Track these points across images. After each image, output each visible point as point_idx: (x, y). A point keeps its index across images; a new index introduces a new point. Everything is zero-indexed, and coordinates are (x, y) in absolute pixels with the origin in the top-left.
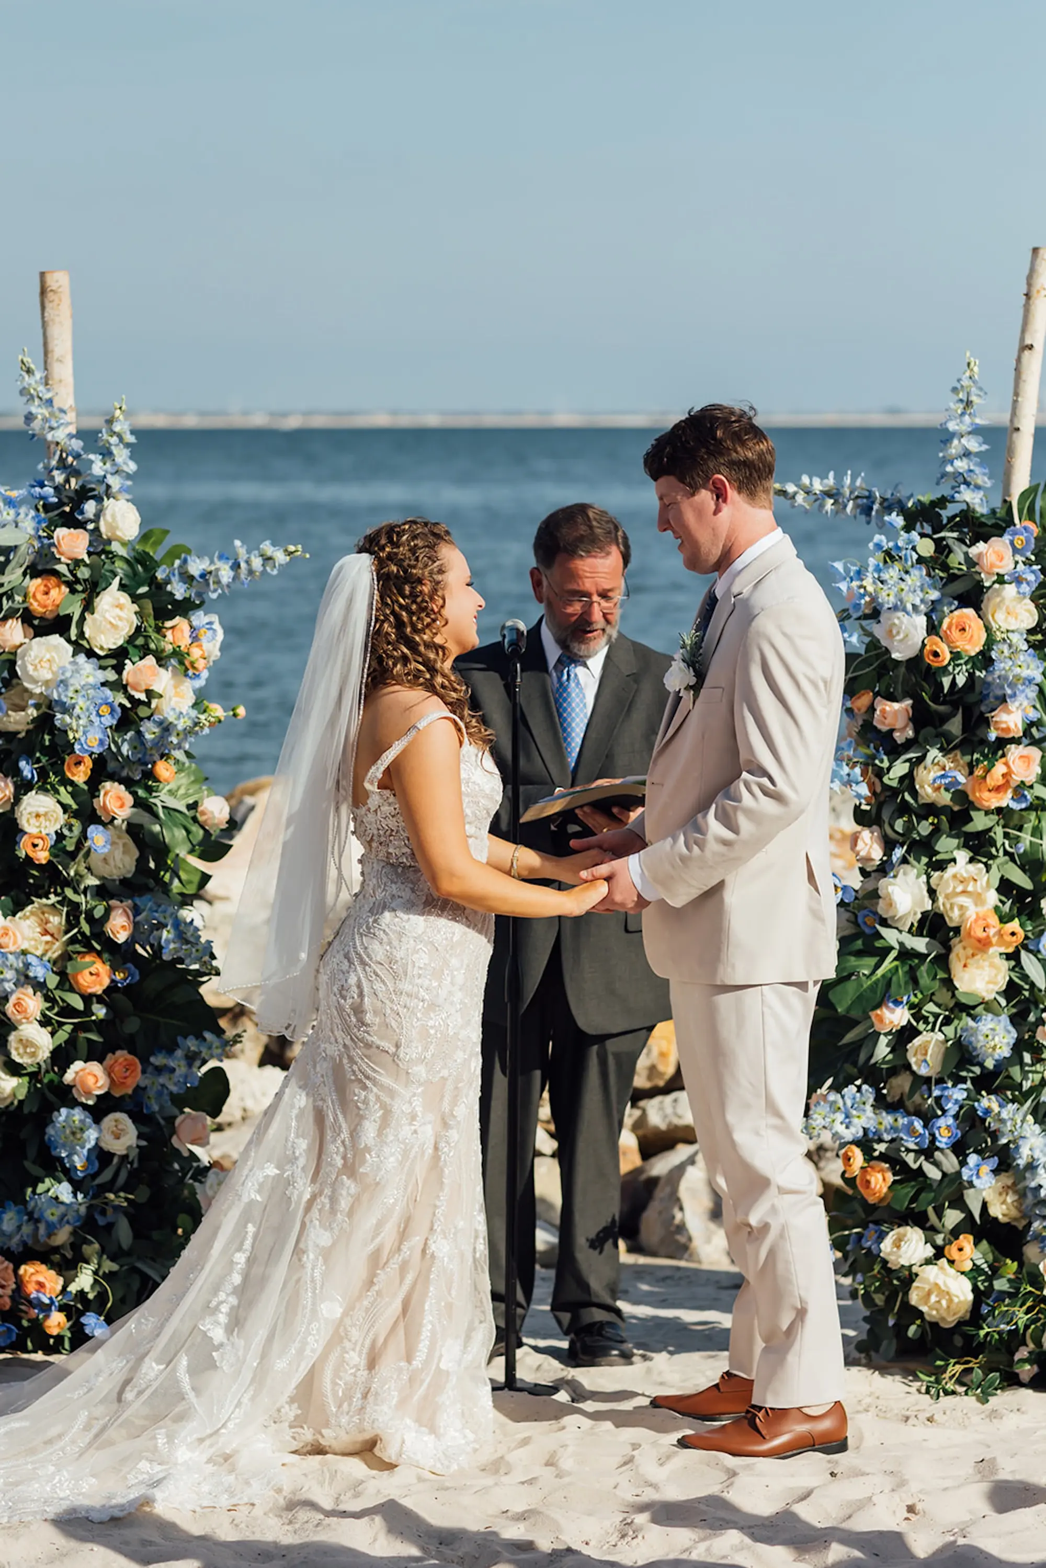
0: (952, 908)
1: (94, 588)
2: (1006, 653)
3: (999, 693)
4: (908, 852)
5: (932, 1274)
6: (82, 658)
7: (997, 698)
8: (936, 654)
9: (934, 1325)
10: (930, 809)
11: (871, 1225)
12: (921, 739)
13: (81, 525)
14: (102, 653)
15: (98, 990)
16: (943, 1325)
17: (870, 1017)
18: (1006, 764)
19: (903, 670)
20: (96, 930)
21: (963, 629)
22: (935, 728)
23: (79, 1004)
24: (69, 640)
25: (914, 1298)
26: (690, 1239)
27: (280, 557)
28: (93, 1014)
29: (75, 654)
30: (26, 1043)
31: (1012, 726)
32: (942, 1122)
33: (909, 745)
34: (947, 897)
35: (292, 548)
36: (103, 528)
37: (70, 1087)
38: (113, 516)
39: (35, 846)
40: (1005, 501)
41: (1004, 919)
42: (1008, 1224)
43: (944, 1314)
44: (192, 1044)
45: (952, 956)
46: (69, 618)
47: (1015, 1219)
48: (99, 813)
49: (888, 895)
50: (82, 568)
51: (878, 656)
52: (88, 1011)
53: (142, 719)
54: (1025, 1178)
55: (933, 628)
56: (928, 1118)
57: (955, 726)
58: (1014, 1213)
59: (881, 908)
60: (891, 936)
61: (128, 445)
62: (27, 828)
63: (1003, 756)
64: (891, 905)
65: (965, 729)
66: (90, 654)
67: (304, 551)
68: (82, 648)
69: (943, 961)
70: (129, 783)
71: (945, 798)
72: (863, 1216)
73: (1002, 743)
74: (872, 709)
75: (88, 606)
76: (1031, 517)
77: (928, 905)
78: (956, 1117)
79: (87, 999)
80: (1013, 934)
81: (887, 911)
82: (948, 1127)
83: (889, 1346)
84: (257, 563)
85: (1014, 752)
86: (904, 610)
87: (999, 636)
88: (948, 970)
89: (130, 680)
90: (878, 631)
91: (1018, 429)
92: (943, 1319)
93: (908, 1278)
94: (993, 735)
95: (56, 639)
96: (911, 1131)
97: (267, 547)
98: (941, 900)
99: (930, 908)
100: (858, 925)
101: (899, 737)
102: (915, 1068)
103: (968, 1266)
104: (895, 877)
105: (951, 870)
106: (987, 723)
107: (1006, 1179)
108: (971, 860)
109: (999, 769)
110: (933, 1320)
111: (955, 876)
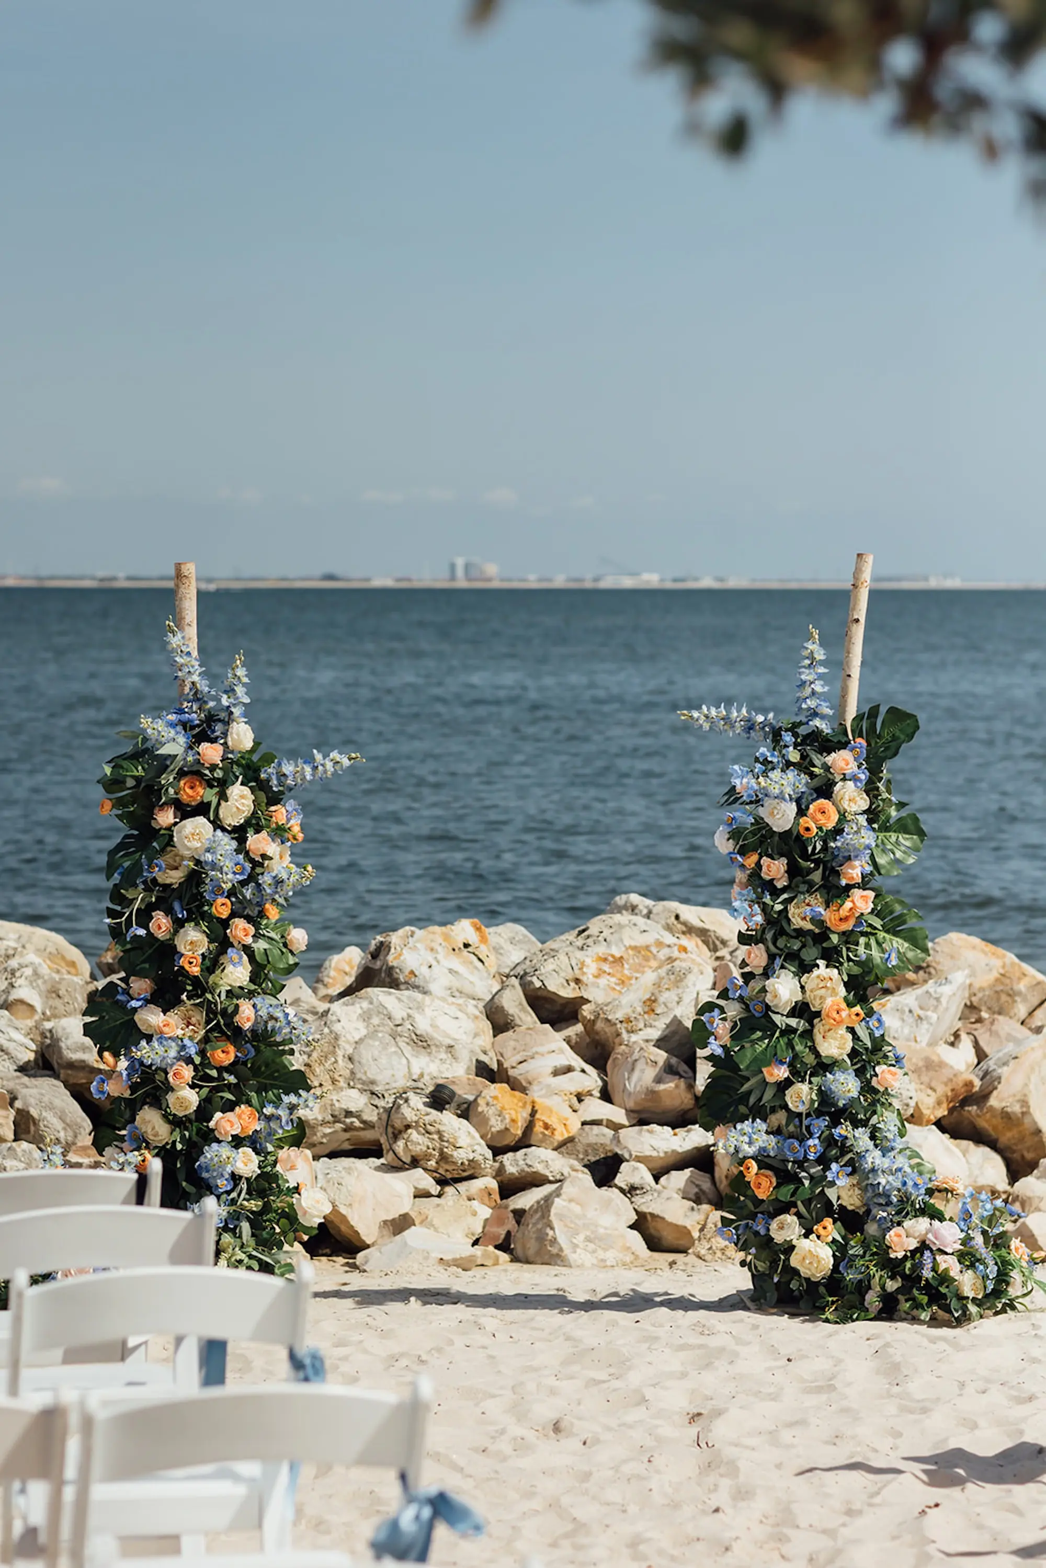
0: (815, 999)
1: (222, 785)
2: (855, 829)
3: (846, 854)
4: (785, 960)
5: (805, 1245)
6: (219, 832)
7: (844, 857)
8: (808, 829)
9: (808, 1280)
10: (800, 933)
11: (759, 1215)
12: (793, 885)
13: (213, 741)
14: (229, 829)
15: (227, 1063)
16: (813, 1279)
17: (762, 1072)
18: (853, 902)
19: (776, 838)
20: (229, 1021)
21: (824, 812)
22: (803, 877)
23: (214, 1073)
24: (209, 820)
25: (794, 1261)
26: (561, 1250)
27: (346, 762)
28: (225, 1080)
29: (215, 830)
30: (182, 1102)
31: (855, 876)
32: (811, 1142)
33: (784, 890)
34: (811, 991)
35: (353, 755)
36: (230, 743)
37: (213, 1130)
38: (238, 735)
39: (191, 963)
40: (841, 724)
41: (850, 1005)
42: (853, 1211)
43: (814, 1271)
44: (292, 1099)
45: (816, 1031)
46: (209, 804)
47: (858, 1208)
48: (231, 940)
49: (775, 991)
50: (218, 770)
51: (760, 829)
52: (220, 1078)
53: (258, 875)
54: (868, 1178)
55: (802, 812)
56: (802, 1140)
57: (817, 877)
58: (858, 1203)
59: (768, 999)
60: (777, 1019)
61: (244, 685)
62: (183, 950)
63: (849, 896)
64: (776, 996)
65: (824, 877)
66: (224, 830)
67: (362, 758)
68: (217, 824)
69: (808, 1034)
70: (249, 919)
71: (808, 926)
72: (753, 1209)
73: (849, 887)
74: (759, 865)
75: (223, 796)
76: (861, 736)
77: (799, 997)
78: (819, 1138)
79: (220, 1069)
80: (857, 1015)
81: (772, 1001)
82: (815, 1145)
83: (773, 1296)
84: (329, 765)
85: (857, 893)
86: (784, 799)
87: (849, 818)
88: (813, 1041)
89: (252, 847)
90: (762, 812)
91: (849, 676)
92: (813, 1275)
93: (789, 1248)
94: (844, 882)
95: (201, 820)
96: (791, 1149)
97: (335, 755)
98: (808, 993)
99: (800, 998)
100: (750, 1011)
101: (779, 885)
102: (790, 1106)
103: (830, 1239)
104: (778, 977)
105: (816, 972)
106: (838, 874)
107: (854, 1180)
108: (827, 967)
109: (848, 905)
110: (807, 1276)
111: (818, 977)
